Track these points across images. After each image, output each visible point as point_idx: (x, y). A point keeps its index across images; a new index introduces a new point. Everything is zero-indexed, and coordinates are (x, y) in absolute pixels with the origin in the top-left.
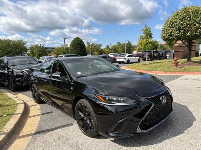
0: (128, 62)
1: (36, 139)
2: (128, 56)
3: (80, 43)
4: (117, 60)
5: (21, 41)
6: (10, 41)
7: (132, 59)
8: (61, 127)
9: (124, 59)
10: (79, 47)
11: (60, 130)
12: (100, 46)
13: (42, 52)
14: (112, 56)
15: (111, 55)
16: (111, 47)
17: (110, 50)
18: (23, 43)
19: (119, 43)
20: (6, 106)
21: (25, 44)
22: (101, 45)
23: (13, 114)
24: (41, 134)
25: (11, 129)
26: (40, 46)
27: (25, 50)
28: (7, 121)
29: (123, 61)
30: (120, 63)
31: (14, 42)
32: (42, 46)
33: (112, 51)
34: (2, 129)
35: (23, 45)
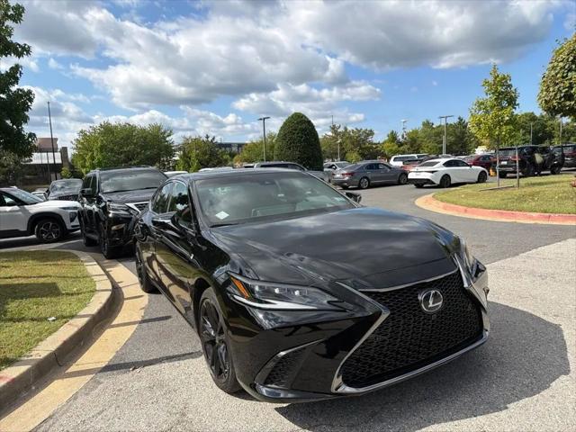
0: (446, 182)
1: (100, 383)
2: (448, 164)
3: (303, 130)
4: (411, 176)
5: (159, 128)
6: (133, 128)
7: (456, 173)
8: (170, 358)
9: (433, 172)
10: (300, 141)
11: (166, 365)
12: (368, 135)
13: (210, 155)
14: (400, 164)
15: (395, 160)
16: (403, 136)
17: (399, 146)
18: (164, 133)
19: (427, 124)
20: (68, 294)
21: (169, 135)
22: (371, 133)
23: (72, 317)
24: (115, 372)
25: (48, 352)
26: (205, 139)
27: (169, 151)
28: (50, 334)
29: (428, 180)
30: (420, 184)
31: (143, 130)
32: (210, 139)
33: (405, 147)
34: (30, 350)
35: (164, 138)
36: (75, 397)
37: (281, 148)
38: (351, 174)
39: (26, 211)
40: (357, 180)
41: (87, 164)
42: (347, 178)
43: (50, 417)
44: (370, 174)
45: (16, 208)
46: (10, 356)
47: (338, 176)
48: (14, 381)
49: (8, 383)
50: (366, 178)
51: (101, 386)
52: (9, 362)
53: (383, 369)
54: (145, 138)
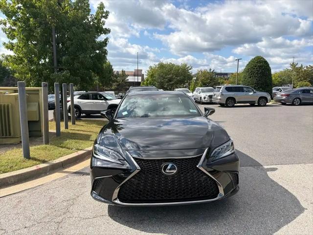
1: (67, 177)
5: (186, 65)
6: (173, 65)
13: (211, 80)
18: (188, 68)
21: (190, 69)
23: (81, 150)
25: (60, 161)
26: (209, 71)
27: (190, 77)
28: (68, 154)
31: (178, 66)
32: (211, 71)
34: (55, 159)
35: (188, 70)
36: (55, 180)
37: (245, 78)
38: (288, 95)
39: (107, 103)
40: (291, 99)
41: (145, 83)
42: (284, 98)
43: (42, 185)
44: (301, 96)
45: (104, 101)
46: (46, 160)
47: (278, 96)
48: (40, 169)
49: (37, 169)
50: (299, 98)
51: (67, 179)
52: (44, 162)
53: (139, 197)
54: (178, 70)
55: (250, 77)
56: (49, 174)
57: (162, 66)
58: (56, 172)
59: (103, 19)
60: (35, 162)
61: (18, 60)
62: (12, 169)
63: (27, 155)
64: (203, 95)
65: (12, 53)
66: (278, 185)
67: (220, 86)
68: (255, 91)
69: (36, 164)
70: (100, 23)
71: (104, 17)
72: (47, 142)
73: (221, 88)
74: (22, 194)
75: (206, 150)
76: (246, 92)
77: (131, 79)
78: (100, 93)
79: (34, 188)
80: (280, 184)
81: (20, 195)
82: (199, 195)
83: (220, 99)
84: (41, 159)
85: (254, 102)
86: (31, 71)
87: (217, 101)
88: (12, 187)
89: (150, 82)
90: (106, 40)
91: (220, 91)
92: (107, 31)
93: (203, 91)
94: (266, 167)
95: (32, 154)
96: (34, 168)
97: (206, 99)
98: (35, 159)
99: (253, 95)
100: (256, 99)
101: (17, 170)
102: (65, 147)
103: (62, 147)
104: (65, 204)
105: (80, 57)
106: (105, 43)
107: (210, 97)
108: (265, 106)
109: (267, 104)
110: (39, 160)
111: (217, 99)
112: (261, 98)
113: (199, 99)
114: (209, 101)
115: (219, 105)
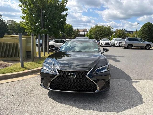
5: (110, 26)
6: (103, 26)
10: (147, 32)
13: (123, 35)
21: (112, 29)
25: (36, 70)
27: (111, 33)
31: (106, 27)
32: (123, 30)
34: (34, 68)
35: (111, 29)
36: (32, 78)
37: (140, 34)
43: (26, 79)
48: (26, 72)
51: (37, 77)
52: (29, 69)
53: (59, 88)
54: (106, 29)
55: (143, 34)
56: (30, 75)
57: (97, 27)
58: (34, 74)
59: (65, 4)
60: (25, 69)
61: (27, 24)
62: (15, 71)
63: (22, 66)
64: (116, 42)
65: (24, 21)
66: (135, 89)
67: (125, 38)
68: (144, 41)
69: (25, 70)
70: (64, 5)
71: (65, 2)
72: (33, 61)
73: (125, 39)
74: (17, 82)
75: (92, 68)
76: (139, 41)
77: (81, 33)
78: (63, 40)
79: (22, 80)
80: (137, 89)
81: (16, 82)
82: (87, 89)
83: (124, 45)
84: (28, 68)
85: (143, 47)
86: (32, 29)
87: (123, 46)
88: (13, 79)
89: (89, 35)
90: (67, 14)
91: (125, 41)
92: (66, 10)
93: (116, 40)
94: (133, 80)
95: (25, 65)
96: (24, 71)
97: (117, 44)
98: (26, 68)
99: (143, 43)
100: (144, 46)
101: (17, 72)
102: (40, 64)
103: (39, 63)
104: (32, 88)
105: (53, 22)
106: (66, 15)
107: (120, 43)
108: (149, 49)
109: (151, 48)
110: (27, 68)
111: (123, 45)
112: (147, 45)
113: (114, 44)
114: (119, 46)
115: (124, 48)
